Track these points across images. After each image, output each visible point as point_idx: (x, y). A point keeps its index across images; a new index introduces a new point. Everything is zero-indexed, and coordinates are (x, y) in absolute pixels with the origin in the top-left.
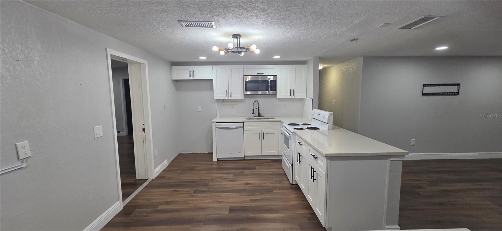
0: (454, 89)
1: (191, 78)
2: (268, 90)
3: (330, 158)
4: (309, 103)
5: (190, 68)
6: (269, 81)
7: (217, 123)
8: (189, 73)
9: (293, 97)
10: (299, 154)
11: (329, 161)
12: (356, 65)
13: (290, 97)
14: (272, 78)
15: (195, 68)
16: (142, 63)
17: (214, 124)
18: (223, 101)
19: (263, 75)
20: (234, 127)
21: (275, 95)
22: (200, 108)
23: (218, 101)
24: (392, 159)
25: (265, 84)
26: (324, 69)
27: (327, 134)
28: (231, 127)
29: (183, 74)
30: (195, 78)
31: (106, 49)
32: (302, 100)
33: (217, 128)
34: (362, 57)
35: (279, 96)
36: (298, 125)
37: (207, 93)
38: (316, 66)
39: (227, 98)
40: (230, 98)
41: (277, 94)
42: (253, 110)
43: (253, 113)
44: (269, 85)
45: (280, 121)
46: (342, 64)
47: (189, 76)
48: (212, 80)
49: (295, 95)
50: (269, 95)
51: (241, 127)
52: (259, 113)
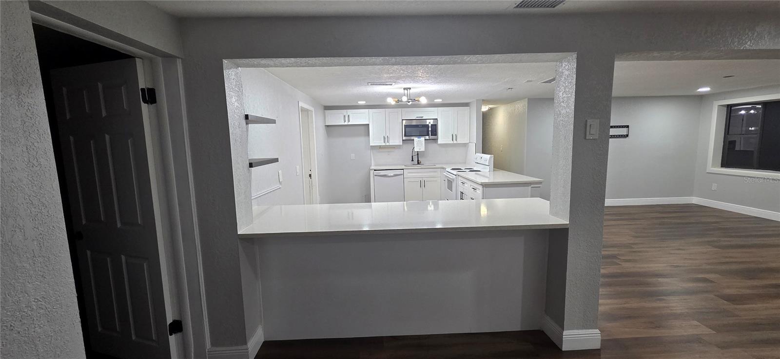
0: (623, 131)
1: (346, 123)
2: (428, 135)
3: (485, 185)
4: (472, 147)
5: (344, 112)
6: (430, 125)
7: (375, 170)
8: (343, 118)
9: (455, 142)
10: (462, 193)
11: (484, 188)
12: (521, 106)
13: (452, 142)
14: (432, 122)
15: (350, 112)
16: (310, 111)
17: (372, 172)
18: (380, 147)
19: (423, 118)
20: (392, 175)
21: (436, 140)
22: (353, 156)
23: (373, 147)
24: (532, 186)
25: (425, 129)
26: (491, 109)
27: (489, 176)
28: (389, 175)
29: (337, 118)
30: (350, 123)
31: (298, 102)
32: (465, 145)
33: (376, 175)
34: (527, 99)
35: (440, 142)
36: (461, 169)
37: (362, 139)
38: (478, 109)
39: (384, 144)
40: (387, 144)
41: (437, 139)
42: (412, 156)
43: (413, 160)
44: (430, 129)
45: (443, 168)
46: (509, 104)
47: (343, 121)
48: (368, 124)
49: (458, 140)
50: (429, 141)
51: (401, 175)
52: (418, 160)
